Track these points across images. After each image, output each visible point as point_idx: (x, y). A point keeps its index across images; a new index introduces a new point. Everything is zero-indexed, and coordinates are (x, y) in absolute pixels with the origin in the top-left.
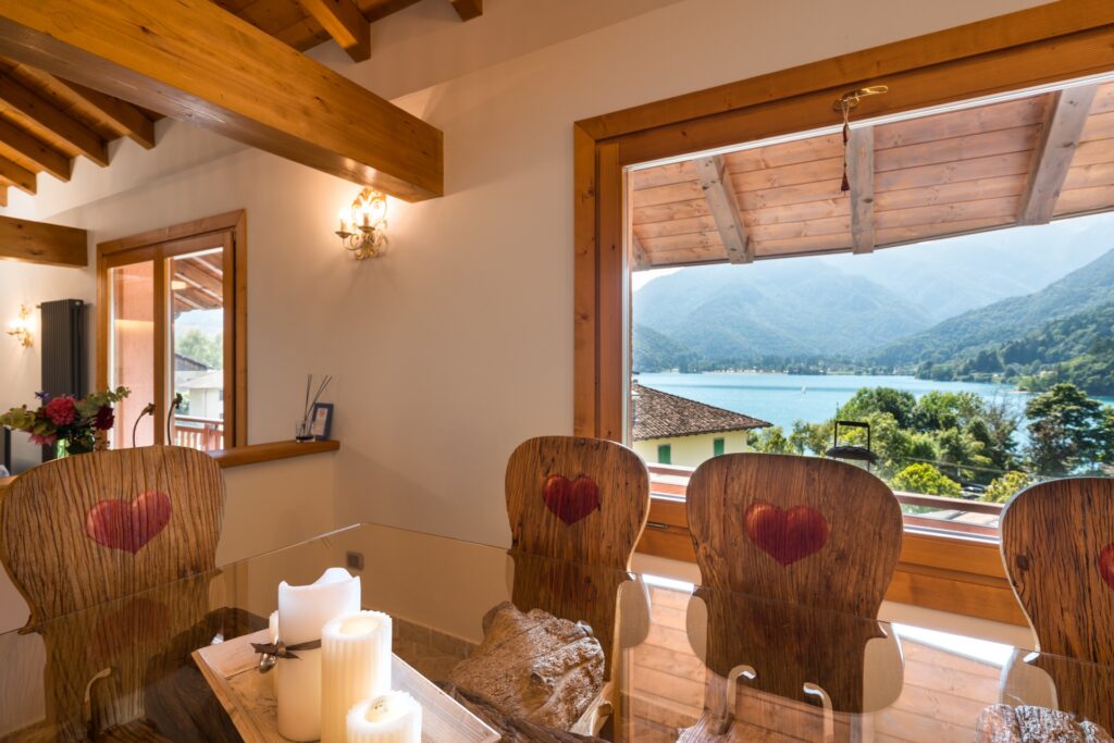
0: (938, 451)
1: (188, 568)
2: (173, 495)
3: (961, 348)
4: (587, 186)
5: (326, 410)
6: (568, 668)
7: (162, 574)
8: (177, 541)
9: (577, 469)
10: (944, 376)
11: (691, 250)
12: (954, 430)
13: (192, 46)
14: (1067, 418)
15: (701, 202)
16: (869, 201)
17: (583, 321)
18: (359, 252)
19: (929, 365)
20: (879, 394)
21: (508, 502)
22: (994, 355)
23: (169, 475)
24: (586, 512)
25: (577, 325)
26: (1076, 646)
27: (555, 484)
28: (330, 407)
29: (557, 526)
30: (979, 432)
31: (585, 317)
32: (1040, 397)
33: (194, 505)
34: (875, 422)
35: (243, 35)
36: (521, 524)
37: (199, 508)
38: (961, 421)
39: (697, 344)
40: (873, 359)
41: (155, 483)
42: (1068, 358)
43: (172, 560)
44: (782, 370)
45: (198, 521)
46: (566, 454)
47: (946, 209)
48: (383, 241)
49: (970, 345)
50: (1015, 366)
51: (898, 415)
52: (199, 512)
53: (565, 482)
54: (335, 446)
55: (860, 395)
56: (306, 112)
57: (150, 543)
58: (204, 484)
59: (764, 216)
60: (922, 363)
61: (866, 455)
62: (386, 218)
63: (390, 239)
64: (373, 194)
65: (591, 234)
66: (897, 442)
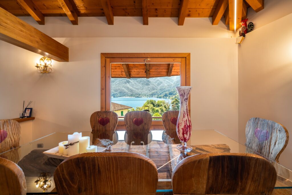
0: (160, 111)
1: (13, 147)
2: (8, 131)
3: (163, 93)
4: (103, 65)
5: (30, 110)
6: (109, 145)
7: (6, 149)
8: (9, 141)
9: (105, 116)
10: (160, 98)
11: (119, 75)
12: (162, 107)
13: (9, 25)
14: (176, 104)
15: (122, 67)
16: (148, 71)
17: (103, 90)
18: (42, 71)
19: (158, 95)
20: (150, 101)
21: (91, 124)
22: (167, 94)
23: (6, 126)
24: (107, 123)
25: (101, 91)
26: (168, 129)
27: (101, 119)
28: (31, 109)
29: (101, 126)
30: (165, 107)
31: (103, 89)
32: (173, 101)
33: (13, 132)
34: (150, 106)
35: (22, 23)
36: (94, 127)
37: (14, 133)
38: (162, 105)
39: (117, 91)
40: (149, 94)
41: (2, 128)
42: (176, 94)
43: (8, 145)
44: (134, 97)
45: (14, 136)
46: (103, 114)
47: (159, 73)
48: (50, 70)
49: (164, 92)
50: (170, 96)
51: (153, 105)
52: (15, 134)
53: (103, 119)
54: (33, 118)
55: (147, 101)
56: (37, 42)
57: (2, 142)
58: (15, 127)
59: (133, 71)
60: (157, 95)
61: (148, 111)
62: (51, 64)
63: (52, 69)
64: (47, 58)
65: (104, 74)
66: (153, 109)
